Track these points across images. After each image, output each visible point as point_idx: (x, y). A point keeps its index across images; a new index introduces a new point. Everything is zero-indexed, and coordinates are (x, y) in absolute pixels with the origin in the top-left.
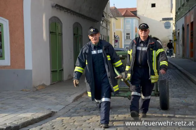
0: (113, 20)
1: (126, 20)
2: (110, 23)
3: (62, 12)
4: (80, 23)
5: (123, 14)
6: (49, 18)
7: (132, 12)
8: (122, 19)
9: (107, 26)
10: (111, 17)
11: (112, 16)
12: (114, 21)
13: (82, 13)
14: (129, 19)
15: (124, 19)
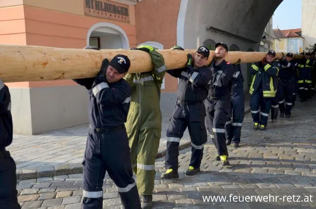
0: (276, 42)
1: (290, 41)
2: (272, 44)
3: (218, 34)
4: (238, 45)
5: (286, 36)
6: (204, 40)
7: (296, 33)
8: (285, 40)
9: (269, 48)
10: (274, 39)
11: (275, 37)
12: (278, 42)
13: (240, 35)
14: (294, 40)
15: (288, 40)
